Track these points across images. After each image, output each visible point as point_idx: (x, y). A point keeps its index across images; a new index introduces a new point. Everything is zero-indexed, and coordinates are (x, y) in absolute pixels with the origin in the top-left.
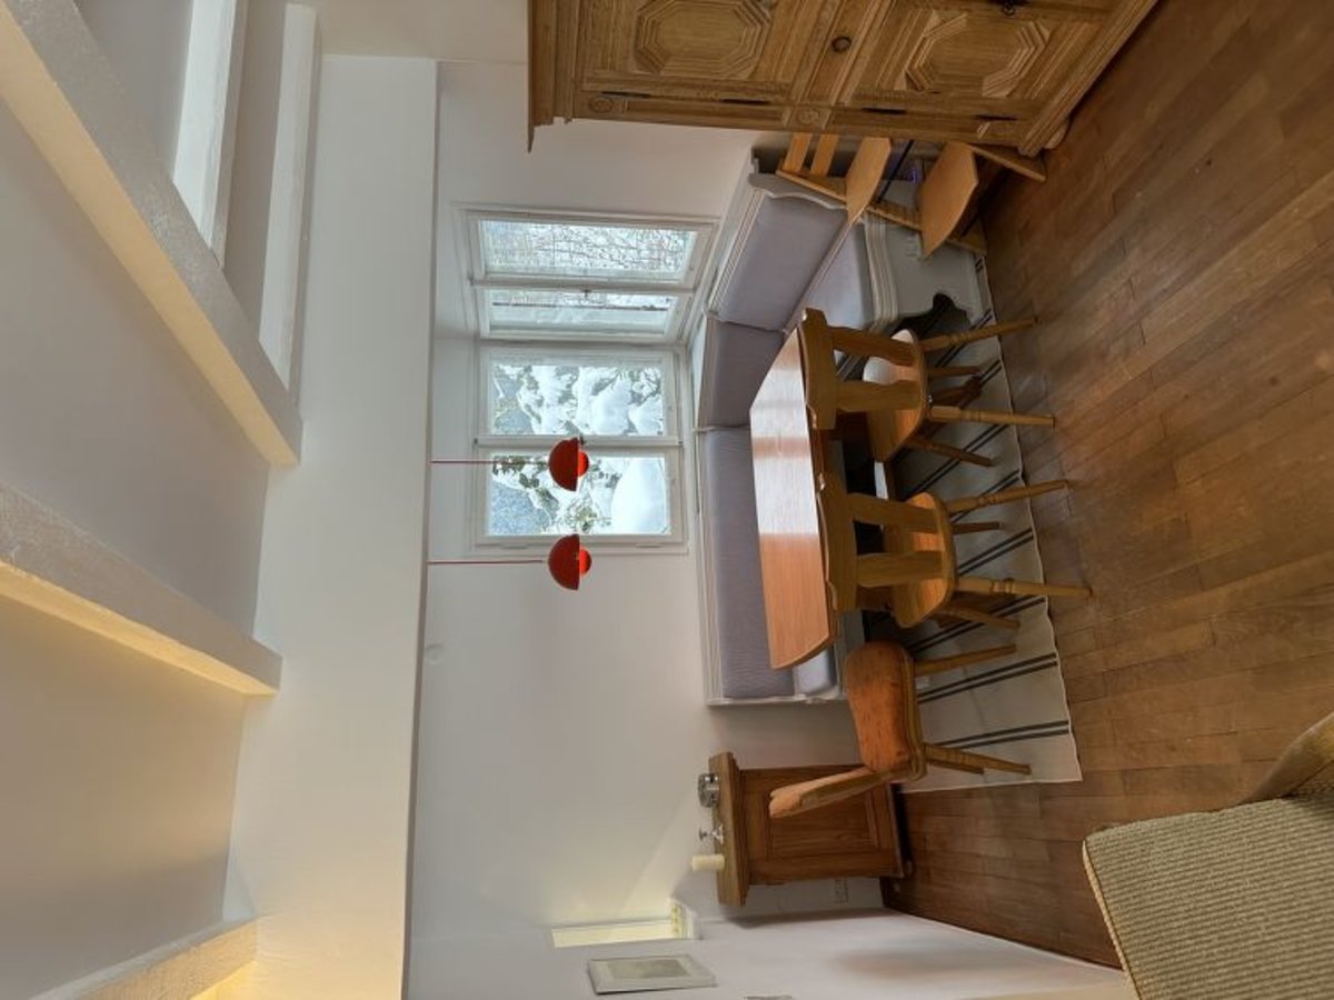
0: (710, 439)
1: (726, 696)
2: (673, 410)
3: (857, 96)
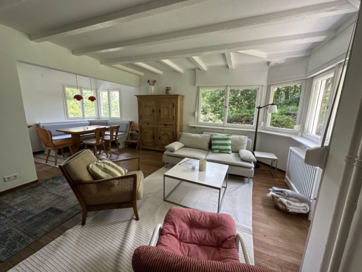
0: (88, 122)
1: (42, 126)
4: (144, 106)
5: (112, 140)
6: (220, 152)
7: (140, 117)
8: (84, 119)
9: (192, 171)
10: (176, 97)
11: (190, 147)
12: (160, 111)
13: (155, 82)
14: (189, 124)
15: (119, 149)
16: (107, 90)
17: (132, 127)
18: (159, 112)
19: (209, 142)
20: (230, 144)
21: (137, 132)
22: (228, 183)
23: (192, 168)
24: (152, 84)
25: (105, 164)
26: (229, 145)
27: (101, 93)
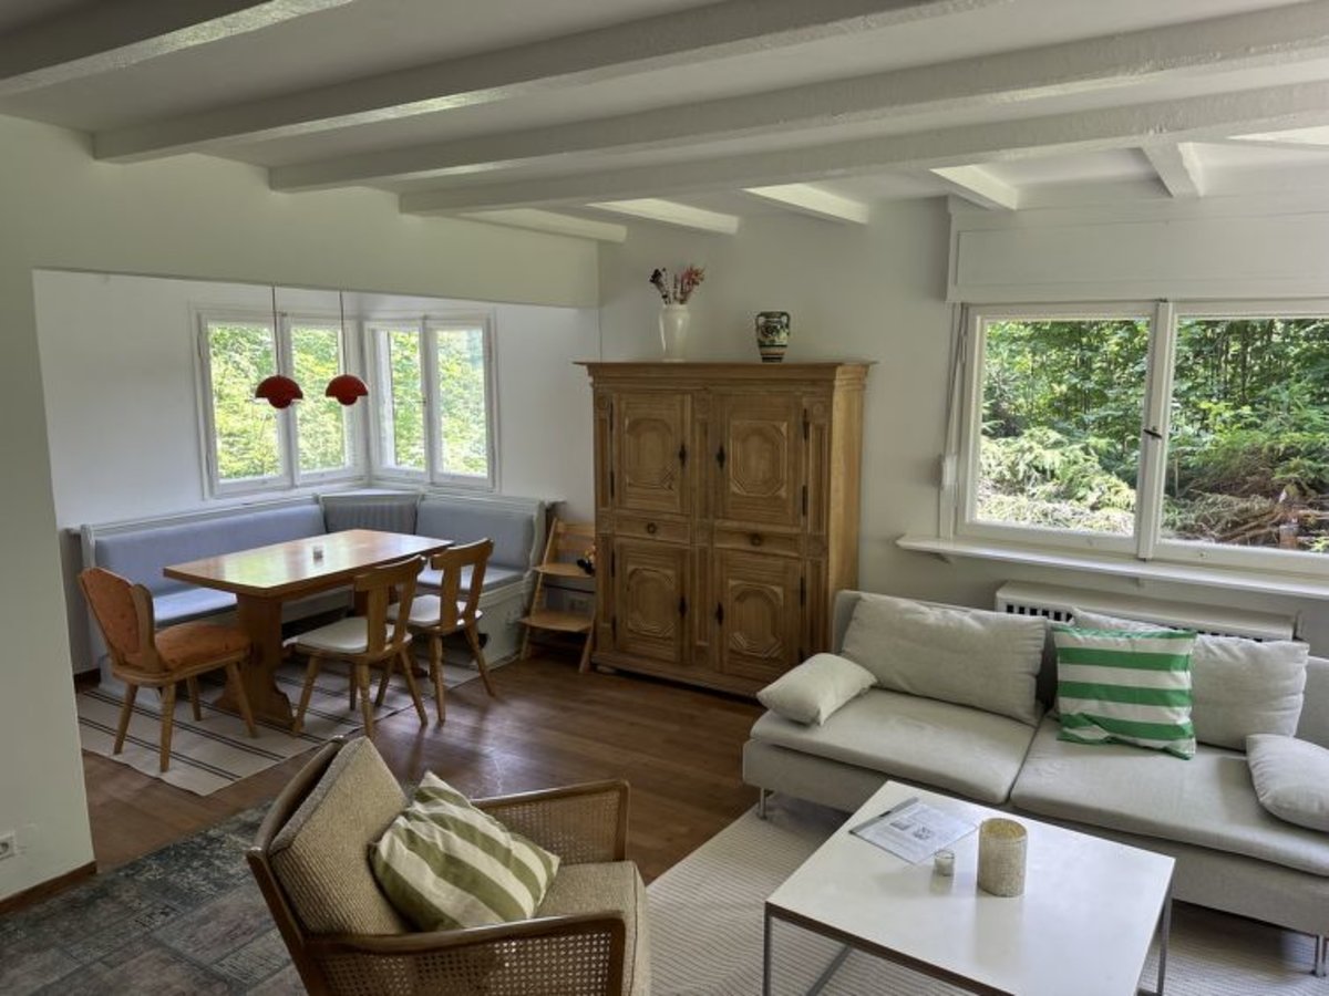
0: (315, 508)
1: (96, 542)
2: (321, 479)
3: (622, 547)
4: (627, 422)
5: (448, 630)
6: (1111, 741)
7: (608, 485)
8: (293, 486)
9: (933, 891)
10: (821, 375)
11: (907, 688)
12: (721, 457)
13: (691, 278)
14: (901, 536)
15: (481, 670)
16: (420, 322)
17: (557, 535)
18: (714, 463)
19: (1037, 670)
20: (1181, 692)
21: (587, 568)
22: (1169, 964)
23: (931, 863)
24: (679, 295)
25: (453, 835)
26: (1179, 699)
27: (382, 336)
